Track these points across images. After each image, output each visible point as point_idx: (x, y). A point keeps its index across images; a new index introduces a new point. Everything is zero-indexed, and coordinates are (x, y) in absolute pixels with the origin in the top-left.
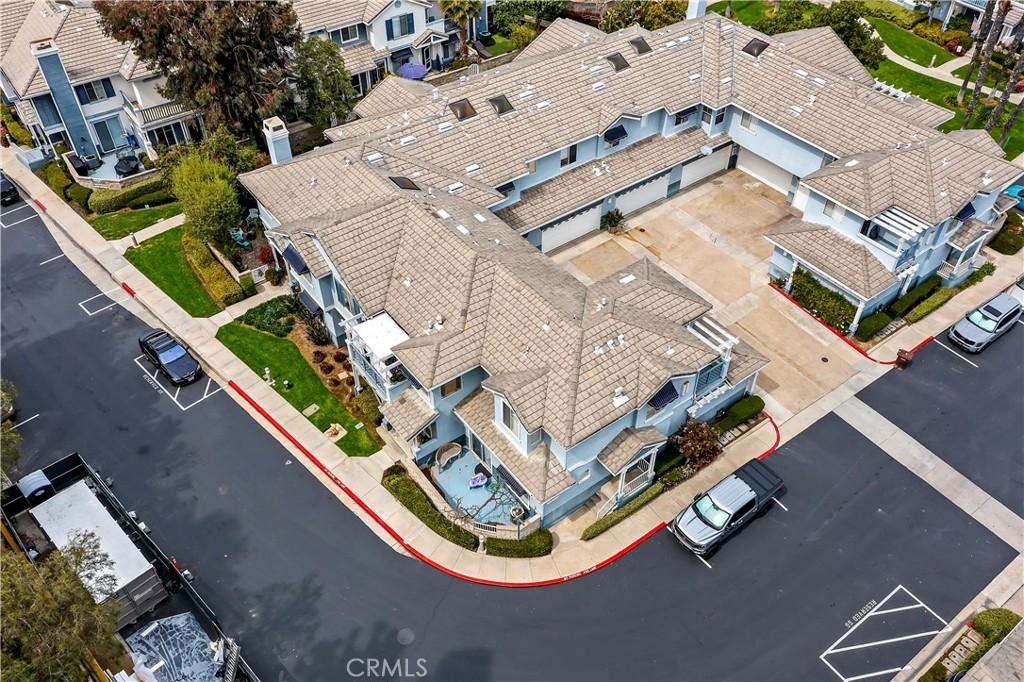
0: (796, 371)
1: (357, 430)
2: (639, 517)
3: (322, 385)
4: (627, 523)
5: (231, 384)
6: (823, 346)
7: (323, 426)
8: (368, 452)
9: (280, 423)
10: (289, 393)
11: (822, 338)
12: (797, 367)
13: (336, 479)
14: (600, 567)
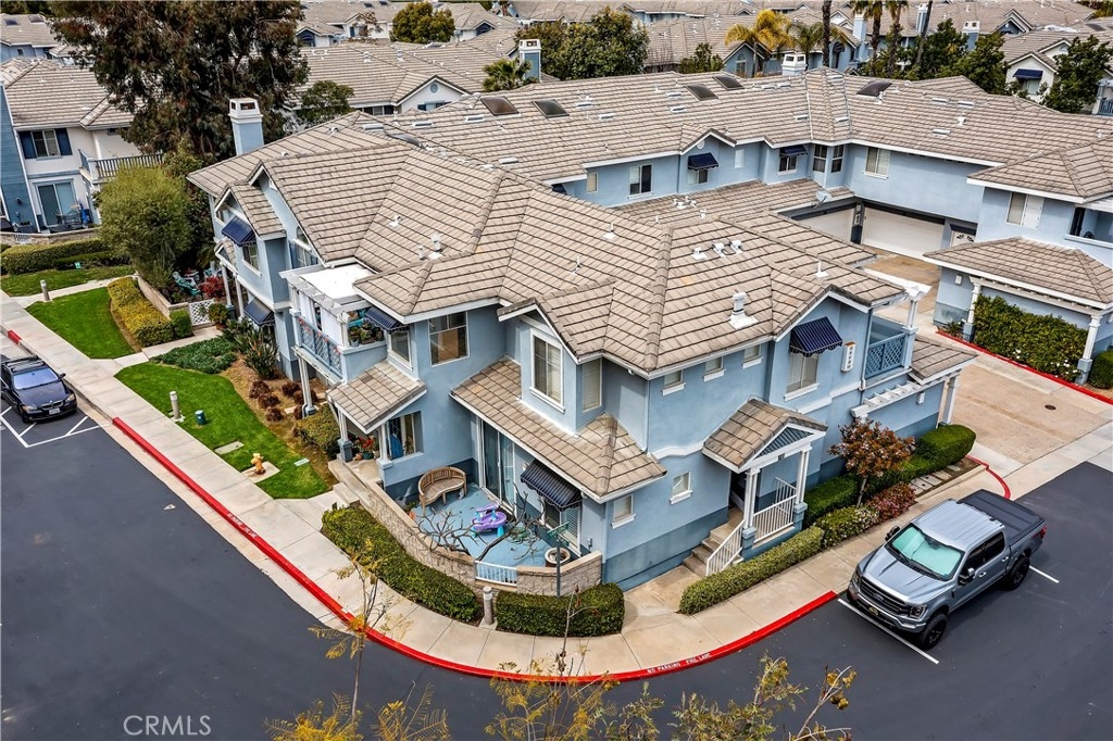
0: (1009, 418)
1: (296, 468)
2: (783, 583)
3: (256, 419)
4: (763, 592)
5: (116, 422)
6: (1041, 394)
7: (241, 463)
8: (307, 494)
9: (175, 461)
10: (201, 428)
11: (1037, 385)
12: (1010, 414)
13: (244, 526)
14: (718, 655)
